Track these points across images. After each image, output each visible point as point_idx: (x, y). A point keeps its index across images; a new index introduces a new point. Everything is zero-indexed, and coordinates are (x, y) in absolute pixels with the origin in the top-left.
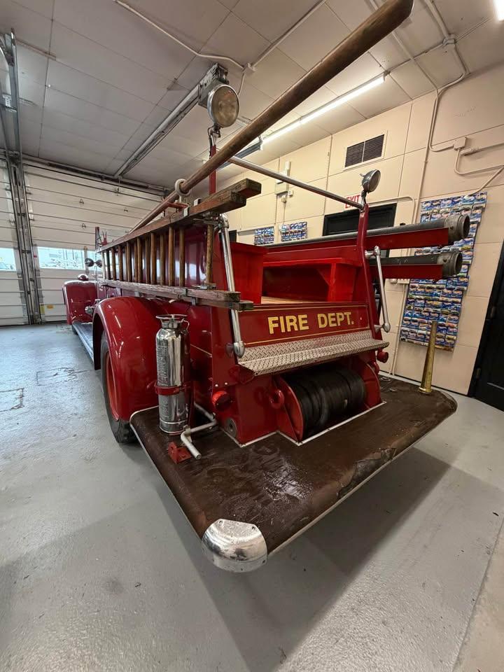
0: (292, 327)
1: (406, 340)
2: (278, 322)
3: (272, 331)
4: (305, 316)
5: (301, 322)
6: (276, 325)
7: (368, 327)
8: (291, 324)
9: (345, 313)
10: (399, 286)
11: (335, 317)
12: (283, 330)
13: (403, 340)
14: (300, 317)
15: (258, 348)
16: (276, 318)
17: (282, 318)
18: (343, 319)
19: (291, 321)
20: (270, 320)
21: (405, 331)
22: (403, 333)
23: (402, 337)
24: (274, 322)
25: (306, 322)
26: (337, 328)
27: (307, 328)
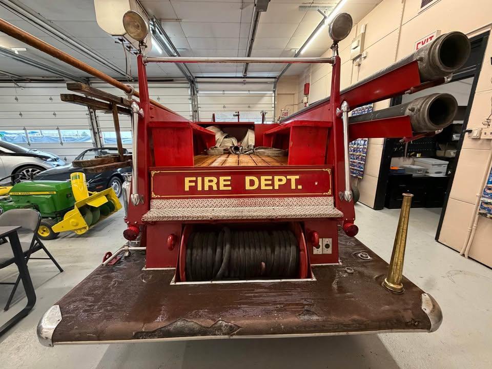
0: (211, 187)
1: (489, 215)
2: (196, 182)
3: (187, 189)
4: (229, 178)
5: (222, 183)
6: (193, 184)
7: (330, 192)
8: (211, 184)
9: (288, 177)
10: (485, 142)
11: (273, 180)
12: (200, 188)
13: (485, 215)
14: (222, 179)
15: (170, 201)
16: (194, 179)
17: (200, 179)
18: (284, 182)
19: (210, 181)
20: (187, 180)
21: (487, 203)
22: (485, 206)
23: (482, 211)
24: (190, 181)
25: (229, 183)
26: (274, 191)
27: (230, 188)
